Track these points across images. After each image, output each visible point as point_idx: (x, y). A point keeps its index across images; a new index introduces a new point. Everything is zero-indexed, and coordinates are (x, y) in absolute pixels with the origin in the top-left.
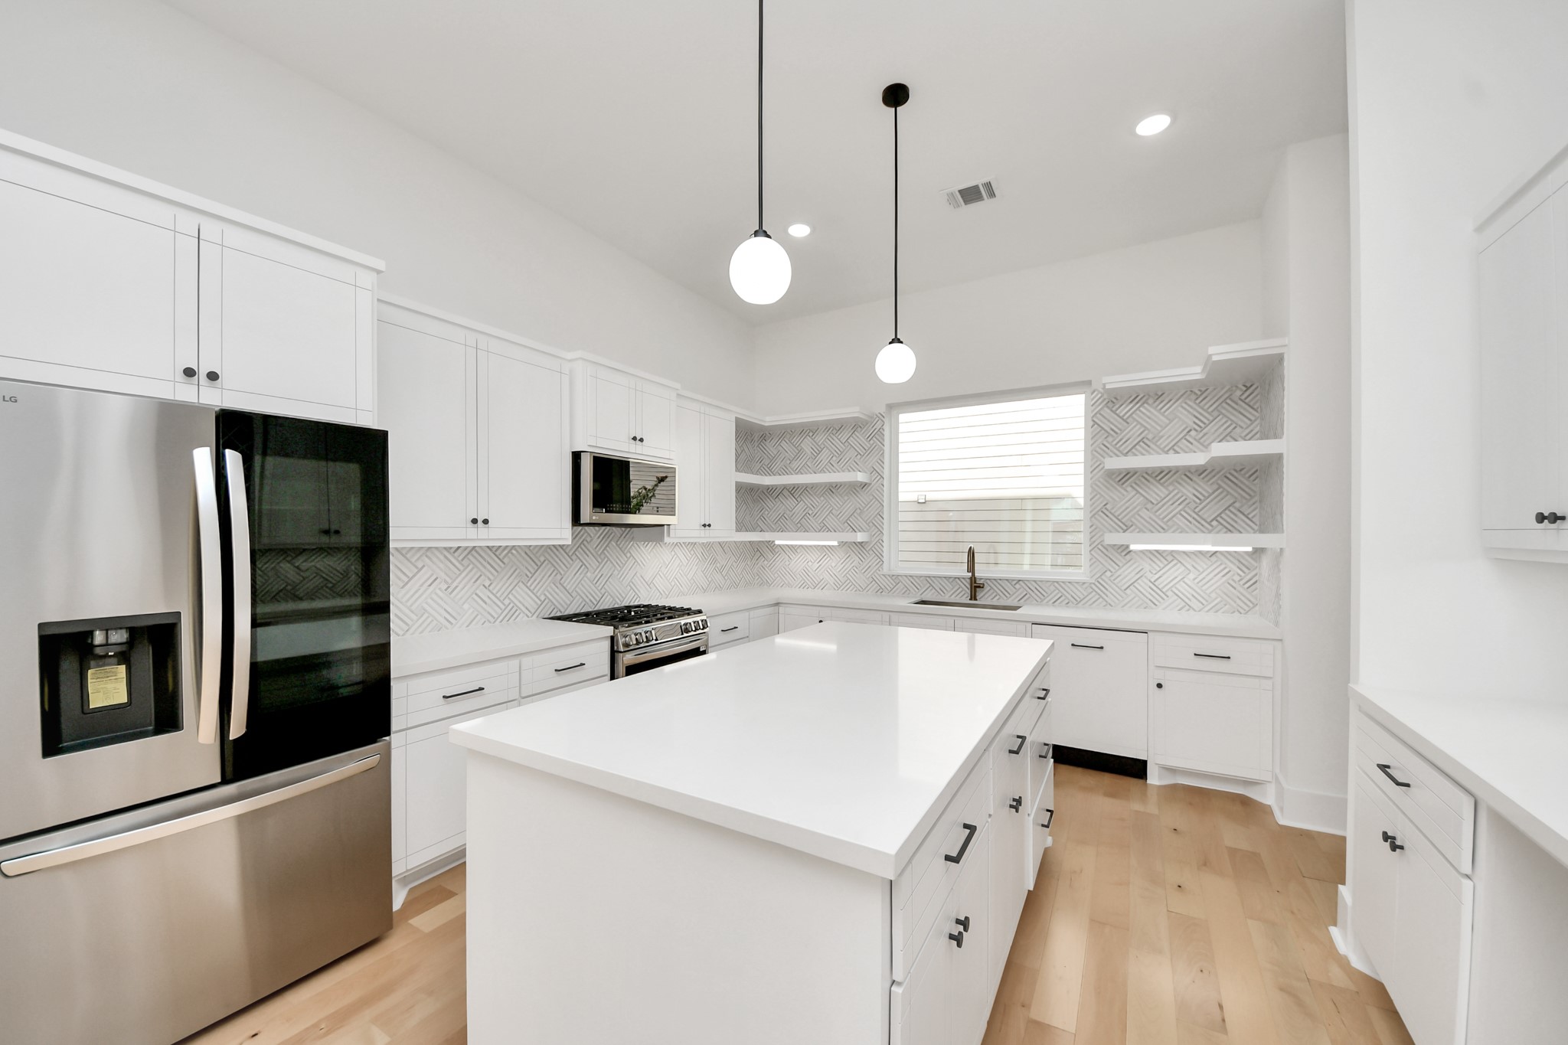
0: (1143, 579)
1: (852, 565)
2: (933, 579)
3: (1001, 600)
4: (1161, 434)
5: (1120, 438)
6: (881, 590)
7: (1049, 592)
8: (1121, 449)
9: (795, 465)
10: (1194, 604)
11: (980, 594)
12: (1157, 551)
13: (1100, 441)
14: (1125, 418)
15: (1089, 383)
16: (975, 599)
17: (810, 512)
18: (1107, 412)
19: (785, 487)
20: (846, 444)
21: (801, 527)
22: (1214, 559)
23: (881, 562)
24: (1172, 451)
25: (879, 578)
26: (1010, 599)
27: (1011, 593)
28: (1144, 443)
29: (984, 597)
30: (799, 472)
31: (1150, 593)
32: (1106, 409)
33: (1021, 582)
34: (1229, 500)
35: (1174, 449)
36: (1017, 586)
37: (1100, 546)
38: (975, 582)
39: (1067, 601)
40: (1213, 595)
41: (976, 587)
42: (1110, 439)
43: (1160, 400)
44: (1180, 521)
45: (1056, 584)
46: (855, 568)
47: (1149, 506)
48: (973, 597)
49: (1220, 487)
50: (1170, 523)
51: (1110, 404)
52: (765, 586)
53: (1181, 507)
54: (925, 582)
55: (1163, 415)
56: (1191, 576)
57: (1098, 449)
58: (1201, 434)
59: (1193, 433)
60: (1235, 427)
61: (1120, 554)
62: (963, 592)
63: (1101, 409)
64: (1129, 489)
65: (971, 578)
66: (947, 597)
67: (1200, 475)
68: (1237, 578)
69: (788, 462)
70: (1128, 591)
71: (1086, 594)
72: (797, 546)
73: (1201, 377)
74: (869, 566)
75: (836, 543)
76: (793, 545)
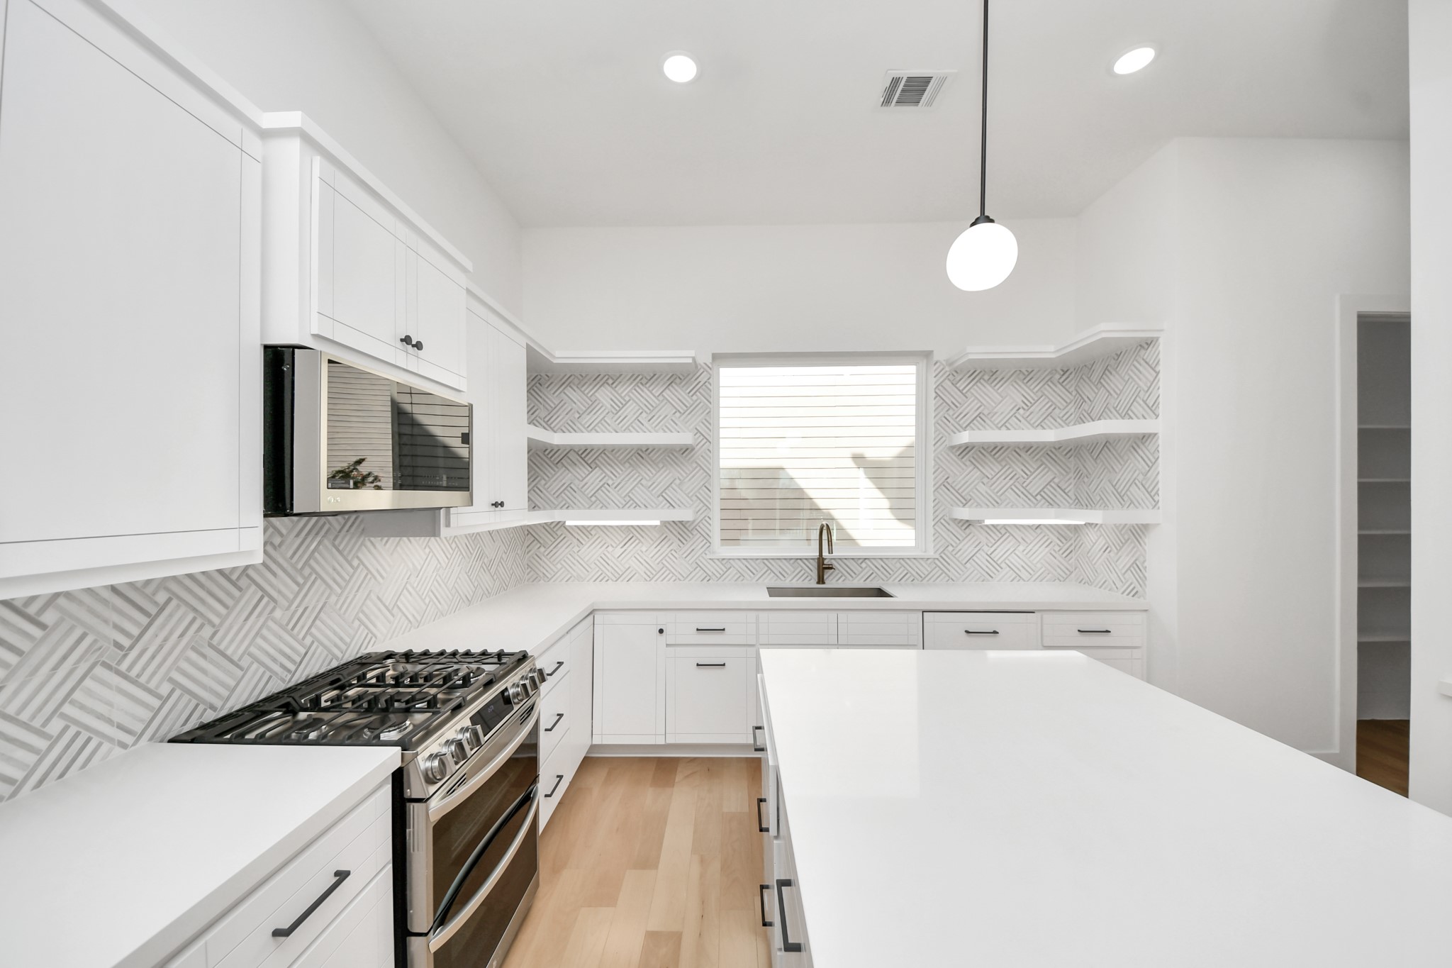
0: (981, 552)
1: (671, 548)
2: (771, 561)
3: (847, 581)
4: (995, 410)
5: (960, 411)
6: (708, 578)
7: (895, 570)
8: (961, 423)
9: (586, 419)
10: (1024, 574)
11: (827, 573)
13: (941, 413)
14: (964, 391)
15: (927, 355)
16: (823, 583)
17: (610, 482)
18: (948, 384)
19: (572, 449)
20: (661, 398)
21: (595, 502)
22: (1038, 531)
23: (708, 544)
24: (1004, 427)
25: (705, 563)
26: (856, 581)
27: (857, 573)
28: (980, 419)
29: (832, 582)
30: (591, 428)
31: (987, 567)
32: (947, 381)
33: (866, 561)
34: (1050, 476)
35: (1005, 425)
36: (864, 565)
37: (942, 521)
38: (823, 564)
39: (912, 578)
40: (1039, 565)
41: (823, 568)
42: (951, 412)
43: (994, 377)
44: (1010, 494)
45: (901, 561)
46: (673, 552)
47: (985, 480)
48: (821, 580)
49: (1043, 463)
50: (1003, 497)
51: (951, 377)
52: (542, 581)
53: (1012, 482)
54: (762, 565)
55: (996, 391)
56: (1021, 548)
57: (940, 422)
58: (1028, 413)
59: (1021, 411)
60: (1055, 408)
61: (960, 528)
62: (806, 575)
63: (943, 381)
64: (968, 463)
65: (819, 559)
66: (788, 581)
67: (1027, 451)
68: (1057, 548)
69: (577, 415)
70: (968, 565)
71: (930, 570)
72: (595, 526)
73: (1053, 356)
74: (693, 550)
75: (657, 523)
76: (589, 526)
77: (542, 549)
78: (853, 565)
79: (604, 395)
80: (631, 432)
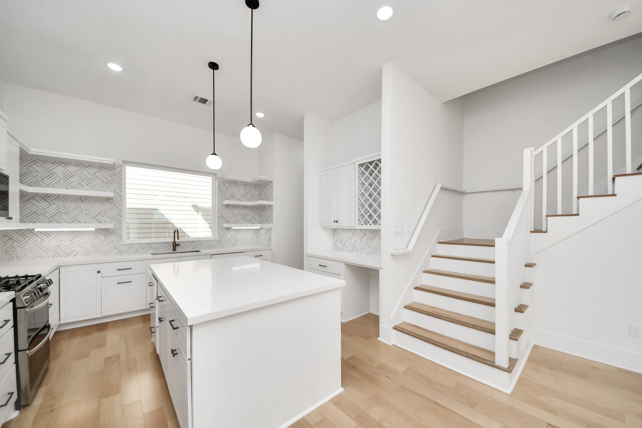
0: (232, 238)
1: (99, 241)
2: (152, 244)
3: (185, 250)
4: (237, 195)
5: (226, 194)
6: (120, 252)
8: (226, 197)
9: (47, 181)
10: (245, 244)
11: (177, 248)
12: (236, 229)
13: (220, 194)
14: (227, 188)
15: (215, 174)
16: (175, 250)
17: (63, 211)
18: (222, 185)
20: (94, 176)
21: (51, 220)
22: (249, 231)
23: (120, 238)
24: (239, 200)
25: (119, 246)
26: (189, 249)
27: (189, 246)
28: (232, 197)
29: (178, 249)
30: (48, 186)
31: (234, 242)
32: (221, 184)
33: (193, 242)
34: (252, 215)
35: (240, 200)
36: (192, 244)
37: (220, 228)
38: (175, 244)
39: (210, 247)
40: (249, 241)
41: (175, 245)
42: (223, 194)
43: (236, 184)
44: (241, 220)
45: (206, 242)
46: (101, 242)
47: (234, 216)
48: (174, 249)
49: (250, 211)
50: (239, 221)
51: (223, 183)
53: (242, 216)
54: (148, 246)
55: (237, 189)
56: (244, 236)
57: (219, 197)
58: (246, 196)
59: (244, 196)
61: (226, 230)
62: (168, 248)
63: (220, 184)
64: (229, 210)
65: (174, 242)
66: (160, 251)
68: (254, 236)
70: (228, 242)
71: (216, 244)
72: (53, 231)
73: (251, 181)
74: (112, 241)
75: (93, 229)
76: (49, 231)
77: (16, 243)
78: (187, 244)
79: (59, 170)
80: (76, 189)
